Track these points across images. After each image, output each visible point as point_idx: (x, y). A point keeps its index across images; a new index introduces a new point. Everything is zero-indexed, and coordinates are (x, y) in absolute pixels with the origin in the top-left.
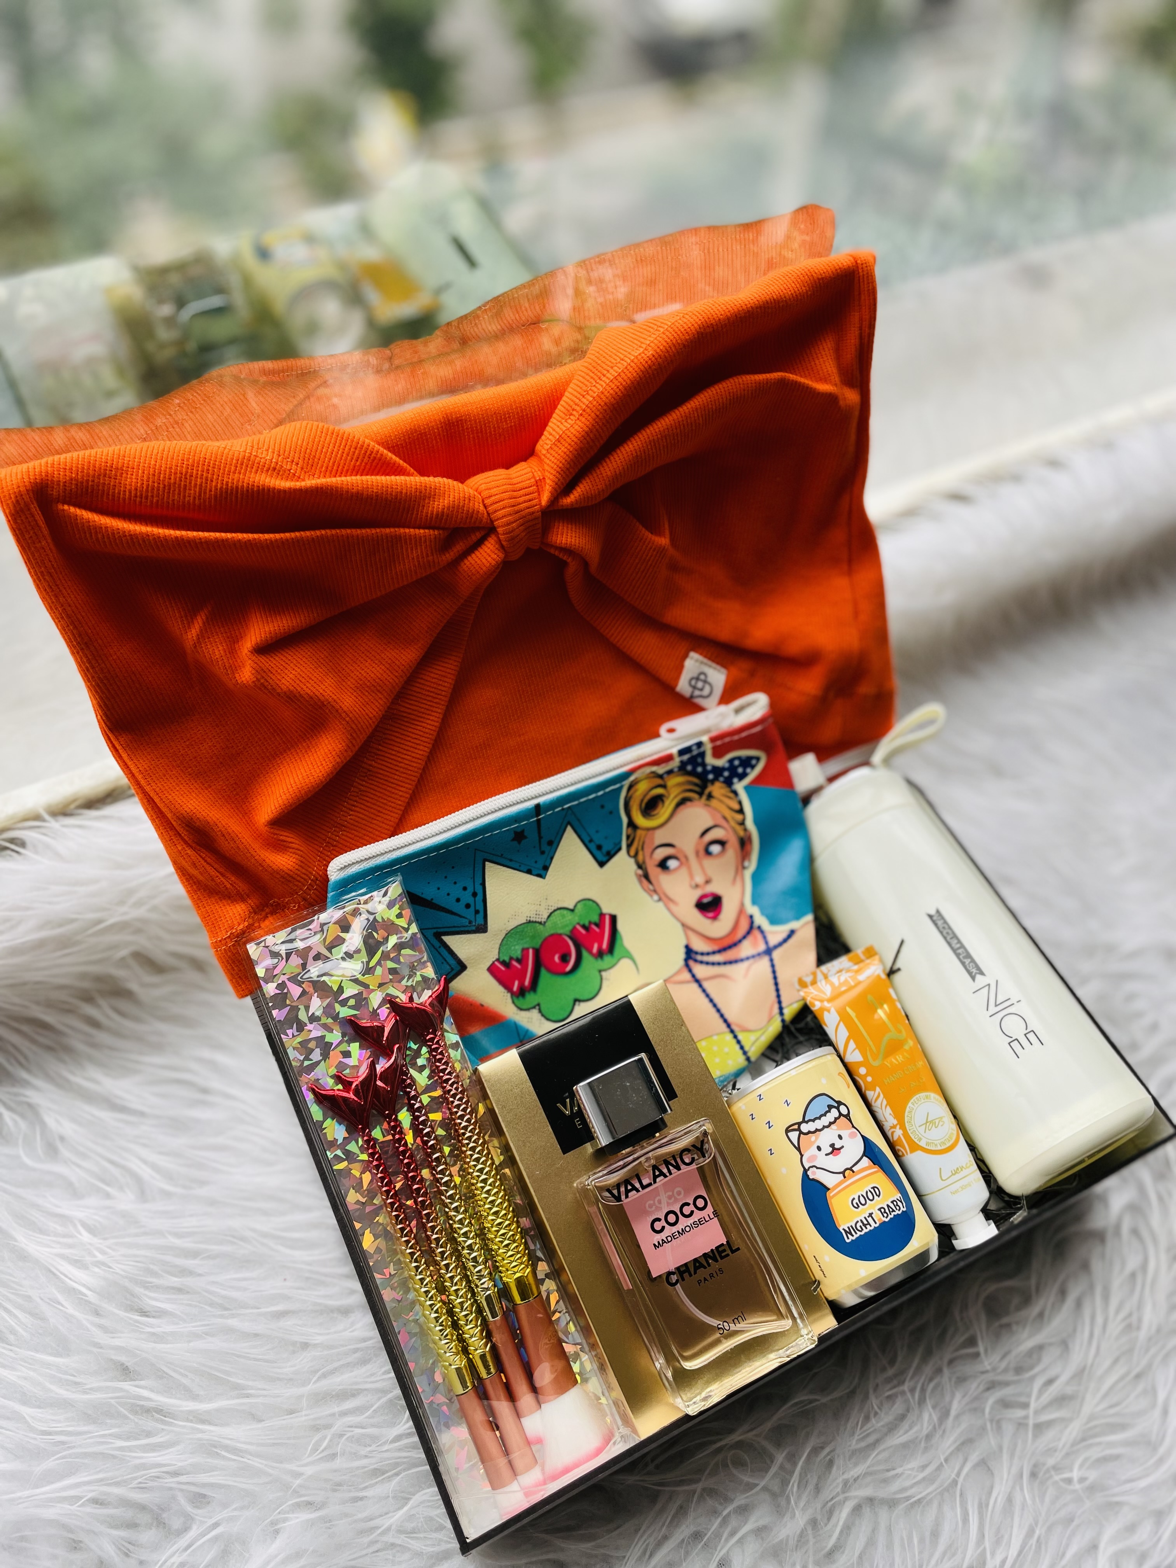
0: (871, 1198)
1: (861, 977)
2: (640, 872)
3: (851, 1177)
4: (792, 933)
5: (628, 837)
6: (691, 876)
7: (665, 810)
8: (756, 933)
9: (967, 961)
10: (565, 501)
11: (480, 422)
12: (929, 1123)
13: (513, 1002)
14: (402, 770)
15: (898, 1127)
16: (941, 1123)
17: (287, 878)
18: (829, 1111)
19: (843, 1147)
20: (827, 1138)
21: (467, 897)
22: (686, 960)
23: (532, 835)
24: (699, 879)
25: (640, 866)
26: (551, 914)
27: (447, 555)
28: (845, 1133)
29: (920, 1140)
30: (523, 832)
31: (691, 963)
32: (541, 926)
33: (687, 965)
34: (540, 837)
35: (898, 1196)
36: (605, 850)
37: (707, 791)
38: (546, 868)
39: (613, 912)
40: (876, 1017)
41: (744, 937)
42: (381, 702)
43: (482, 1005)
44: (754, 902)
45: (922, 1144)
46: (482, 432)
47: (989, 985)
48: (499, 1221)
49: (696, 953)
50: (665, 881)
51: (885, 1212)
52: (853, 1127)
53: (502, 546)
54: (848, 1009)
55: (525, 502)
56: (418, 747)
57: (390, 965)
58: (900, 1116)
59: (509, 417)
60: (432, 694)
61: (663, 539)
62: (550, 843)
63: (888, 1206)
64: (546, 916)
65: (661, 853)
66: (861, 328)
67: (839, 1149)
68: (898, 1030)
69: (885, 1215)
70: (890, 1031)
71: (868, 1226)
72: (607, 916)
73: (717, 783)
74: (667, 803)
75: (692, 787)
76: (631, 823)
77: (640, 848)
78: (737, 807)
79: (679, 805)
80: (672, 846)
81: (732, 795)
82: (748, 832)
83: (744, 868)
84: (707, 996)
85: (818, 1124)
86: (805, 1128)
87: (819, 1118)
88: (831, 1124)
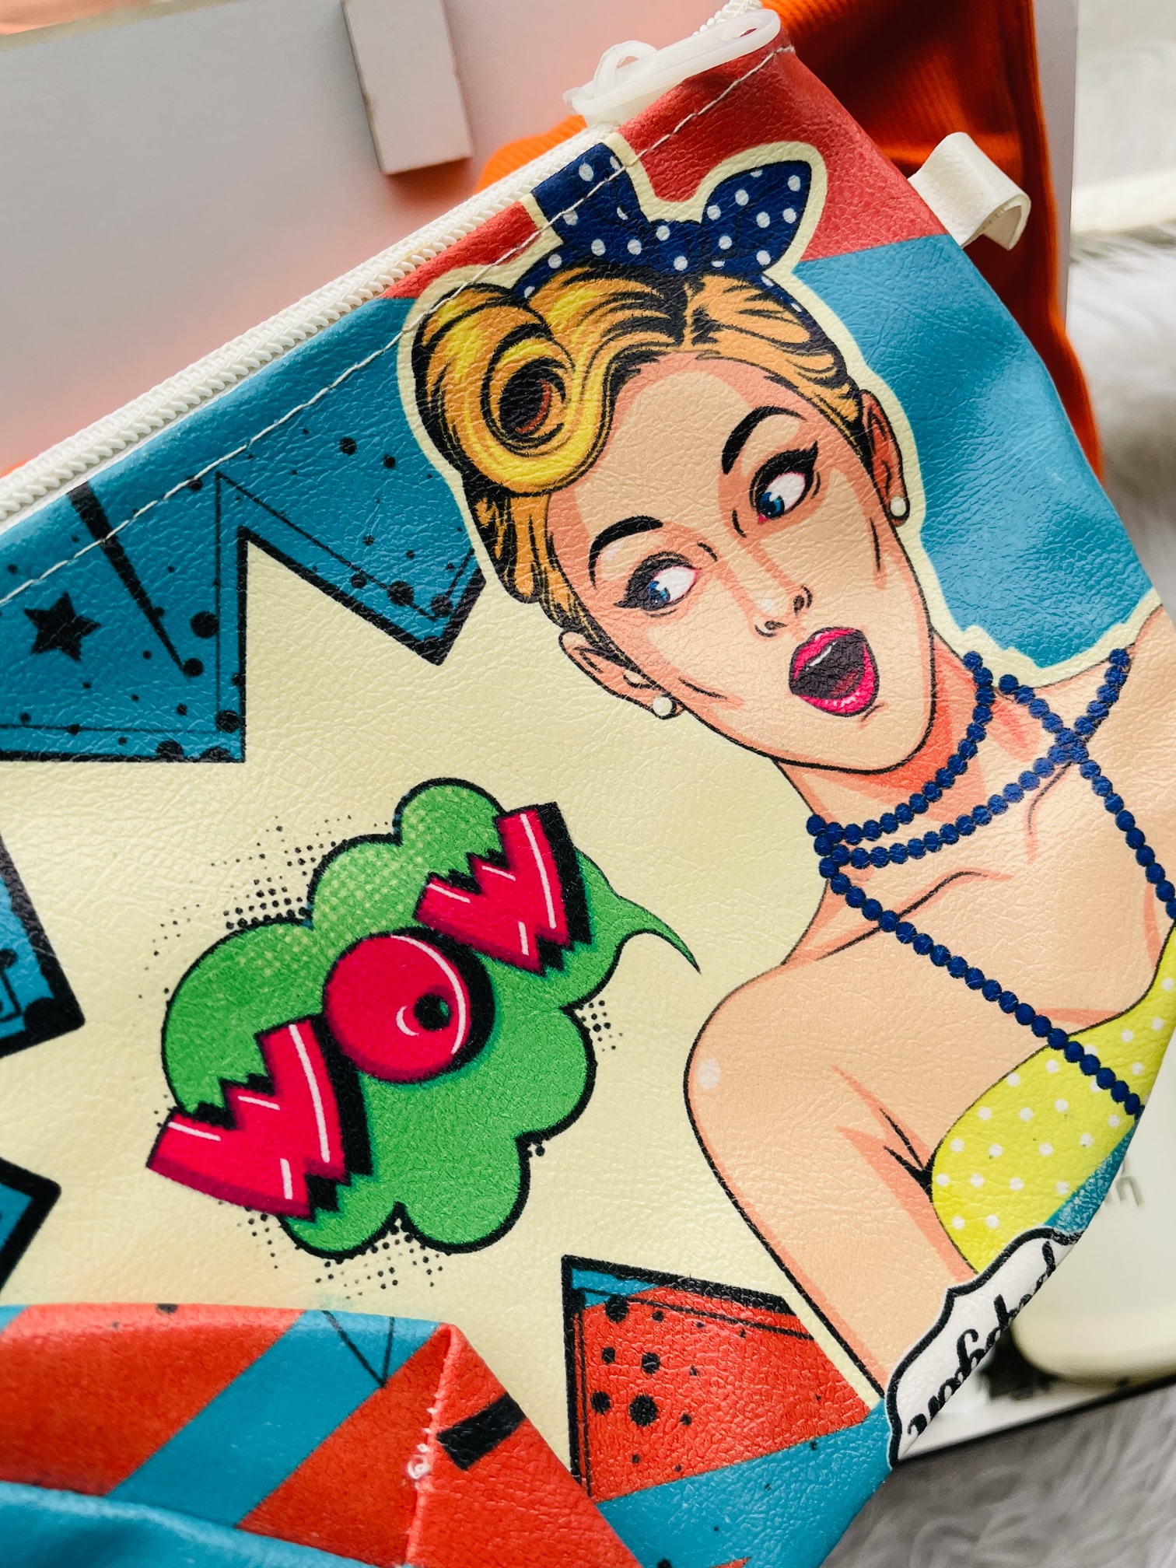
2: (575, 640)
4: (1120, 661)
5: (487, 534)
7: (576, 411)
8: (1005, 702)
13: (301, 1244)
22: (829, 870)
24: (778, 605)
25: (569, 624)
26: (318, 872)
30: (67, 602)
31: (847, 871)
32: (297, 930)
33: (841, 886)
34: (152, 613)
37: (688, 314)
38: (235, 720)
41: (977, 732)
49: (854, 833)
50: (667, 643)
62: (206, 626)
64: (298, 888)
65: (621, 559)
72: (524, 818)
73: (707, 279)
74: (573, 385)
75: (638, 313)
76: (479, 486)
77: (545, 563)
78: (802, 336)
79: (616, 380)
80: (646, 524)
81: (770, 305)
82: (867, 401)
83: (895, 521)
84: (940, 956)
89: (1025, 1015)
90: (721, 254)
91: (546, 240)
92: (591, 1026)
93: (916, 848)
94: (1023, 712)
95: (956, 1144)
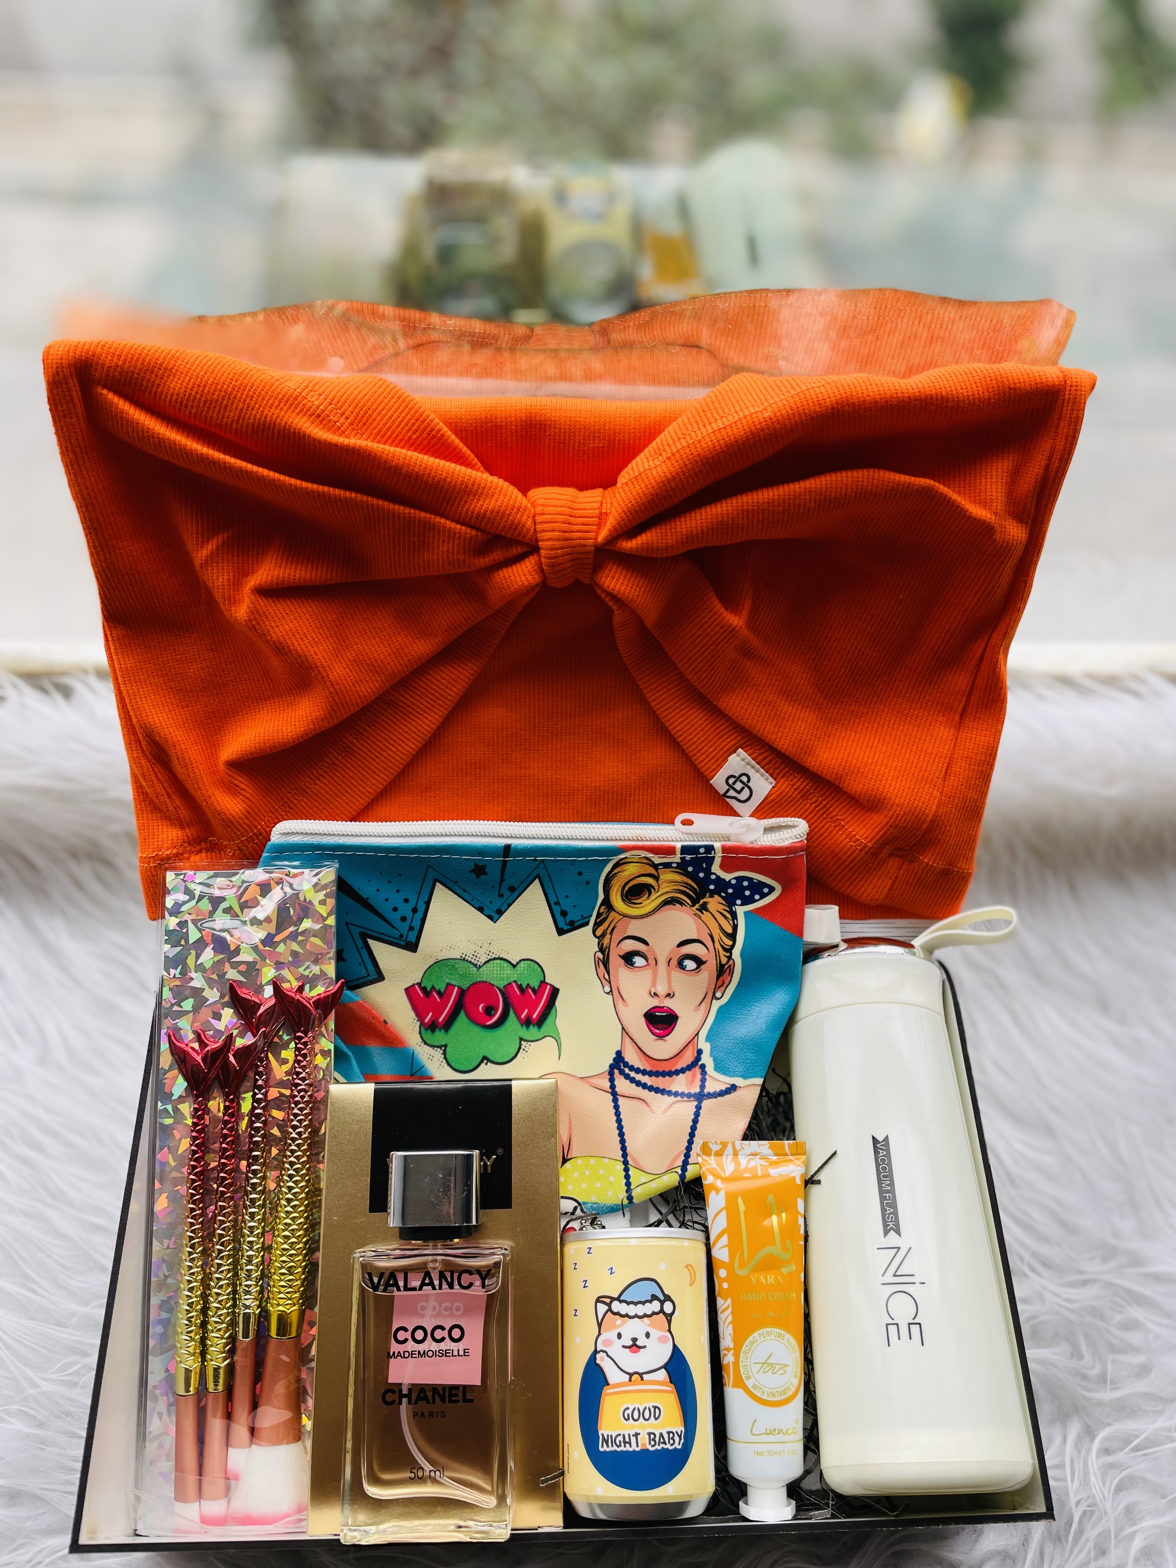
0: (647, 1416)
1: (773, 1172)
2: (600, 955)
3: (636, 1384)
4: (733, 1088)
5: (599, 915)
6: (654, 984)
7: (648, 904)
8: (697, 1070)
9: (889, 1210)
10: (624, 544)
11: (565, 432)
12: (767, 1365)
13: (420, 1033)
14: (383, 759)
15: (732, 1351)
16: (781, 1371)
17: (228, 823)
18: (650, 1302)
19: (645, 1347)
20: (634, 1329)
21: (405, 910)
22: (612, 1067)
23: (494, 873)
24: (662, 990)
25: (601, 950)
26: (490, 960)
27: (481, 560)
28: (654, 1333)
29: (749, 1378)
30: (485, 866)
31: (616, 1071)
32: (475, 969)
33: (611, 1074)
34: (502, 880)
35: (680, 1428)
36: (569, 918)
37: (702, 901)
38: (500, 913)
39: (557, 986)
40: (766, 1223)
41: (683, 1071)
42: (377, 685)
43: (385, 1022)
44: (708, 1039)
45: (749, 1384)
46: (564, 443)
47: (899, 1248)
48: (286, 1246)
49: (626, 1064)
50: (623, 975)
51: (654, 1440)
52: (669, 1331)
53: (542, 570)
54: (740, 1200)
55: (579, 531)
56: (407, 742)
57: (295, 947)
58: (739, 1340)
59: (599, 437)
60: (437, 694)
61: (737, 619)
62: (512, 889)
63: (661, 1435)
64: (483, 960)
65: (630, 945)
66: (1050, 458)
67: (640, 1347)
68: (784, 1248)
69: (653, 1443)
70: (775, 1244)
71: (628, 1445)
72: (549, 987)
73: (716, 896)
74: (653, 897)
75: (688, 891)
76: (607, 902)
77: (609, 931)
78: (729, 930)
79: (666, 903)
80: (646, 943)
81: (728, 915)
82: (731, 962)
83: (714, 997)
84: (618, 1114)
85: (631, 1310)
86: (616, 1306)
87: (636, 1304)
88: (645, 1316)
89: (624, 1148)
90: (726, 893)
91: (677, 858)
92: (523, 1047)
93: (638, 1084)
94: (699, 1076)
95: (579, 1161)
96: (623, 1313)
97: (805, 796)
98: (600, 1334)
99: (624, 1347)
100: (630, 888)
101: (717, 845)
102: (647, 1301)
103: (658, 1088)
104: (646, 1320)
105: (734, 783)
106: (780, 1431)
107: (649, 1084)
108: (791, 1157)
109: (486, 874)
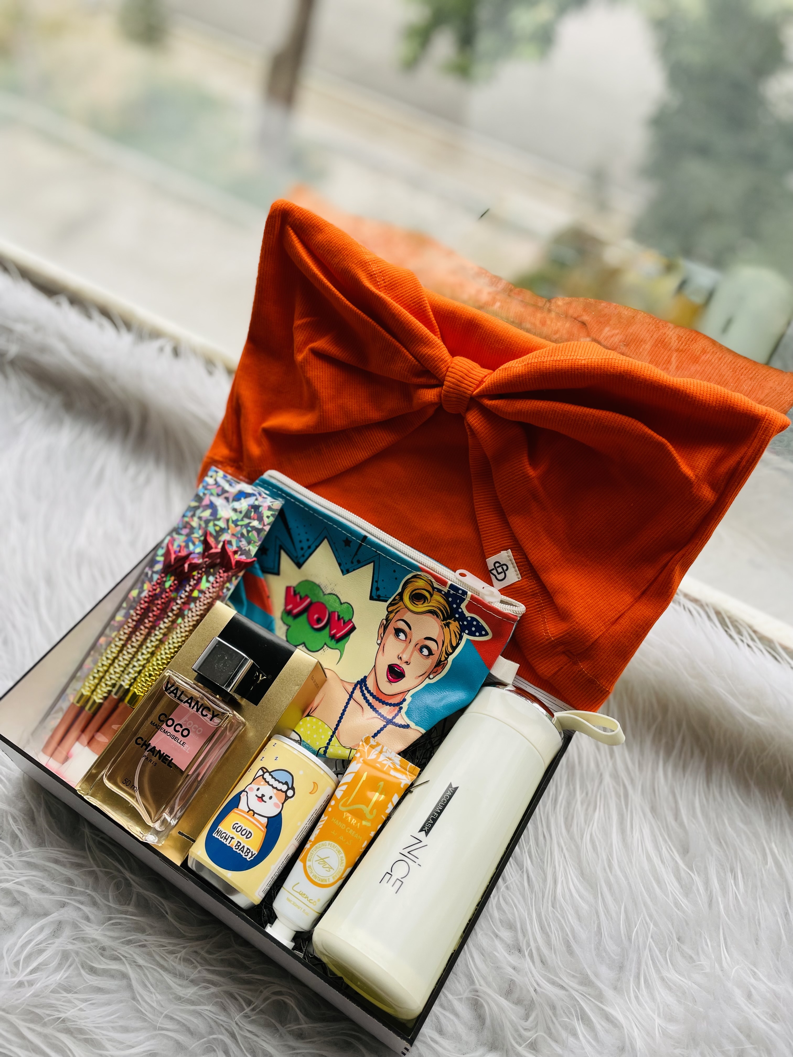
0: (243, 833)
1: (392, 773)
2: (385, 622)
3: (249, 815)
4: (407, 726)
5: (394, 599)
6: (403, 652)
7: (422, 607)
8: (397, 708)
9: (431, 822)
10: (485, 401)
11: (486, 334)
12: (323, 861)
13: (282, 613)
14: (333, 463)
15: (311, 843)
16: (328, 869)
17: (250, 457)
18: (283, 784)
19: (265, 802)
21: (305, 545)
22: (358, 682)
23: (354, 547)
24: (405, 658)
25: (387, 619)
26: (331, 594)
27: (416, 380)
28: (274, 799)
30: (351, 542)
31: (359, 686)
32: (322, 594)
33: (356, 685)
34: (356, 554)
35: (256, 852)
36: (379, 593)
37: (448, 621)
38: (348, 572)
39: (356, 626)
40: (371, 793)
41: (390, 705)
42: (344, 423)
43: (268, 597)
44: (413, 696)
46: (484, 340)
47: (421, 841)
49: (365, 685)
50: (391, 639)
51: (239, 846)
52: (283, 804)
53: (440, 396)
54: (365, 774)
55: (466, 384)
56: (347, 460)
57: (245, 531)
58: (318, 840)
59: (502, 343)
60: (371, 443)
61: (533, 472)
62: (359, 562)
63: (244, 847)
64: (328, 592)
65: (402, 625)
68: (371, 812)
69: (237, 847)
70: (367, 806)
71: (225, 840)
72: (352, 624)
73: (457, 622)
74: (425, 605)
75: (444, 611)
76: (401, 594)
77: (395, 611)
78: (454, 645)
79: (430, 612)
80: (410, 628)
81: (458, 636)
82: (446, 662)
83: (428, 677)
84: (346, 707)
85: (272, 781)
86: (267, 776)
87: (276, 780)
88: (276, 788)
89: (338, 725)
90: (463, 623)
91: (446, 589)
92: (324, 648)
93: (365, 698)
94: (396, 712)
95: (314, 720)
96: (267, 780)
97: (534, 595)
98: (251, 784)
99: (256, 795)
100: (416, 593)
101: (469, 593)
102: (282, 783)
103: (373, 706)
104: (275, 790)
105: (498, 567)
106: (307, 897)
107: (370, 701)
108: (408, 773)
109: (349, 546)
